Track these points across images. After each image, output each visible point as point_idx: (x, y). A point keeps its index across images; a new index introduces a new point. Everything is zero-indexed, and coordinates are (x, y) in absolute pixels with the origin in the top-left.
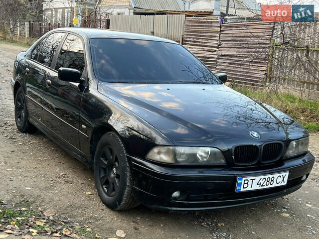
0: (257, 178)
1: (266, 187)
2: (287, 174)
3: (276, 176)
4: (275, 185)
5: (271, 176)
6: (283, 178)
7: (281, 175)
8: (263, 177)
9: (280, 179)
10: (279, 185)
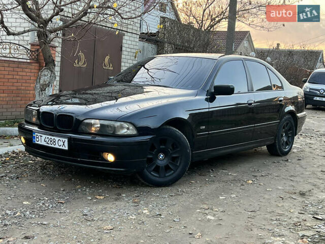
0: (44, 136)
1: (50, 145)
2: (66, 140)
3: (57, 139)
4: (57, 146)
5: (53, 138)
6: (64, 143)
7: (61, 139)
8: (47, 136)
9: (61, 143)
10: (61, 147)
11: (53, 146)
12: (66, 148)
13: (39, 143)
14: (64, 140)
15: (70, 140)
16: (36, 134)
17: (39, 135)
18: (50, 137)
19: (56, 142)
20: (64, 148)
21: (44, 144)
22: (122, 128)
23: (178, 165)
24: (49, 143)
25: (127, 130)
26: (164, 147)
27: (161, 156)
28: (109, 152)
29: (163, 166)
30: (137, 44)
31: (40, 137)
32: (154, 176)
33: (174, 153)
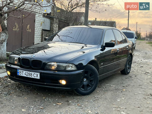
2: (39, 74)
3: (33, 73)
4: (33, 77)
6: (37, 75)
7: (35, 73)
11: (30, 77)
12: (39, 78)
15: (41, 74)
16: (19, 70)
21: (25, 76)
22: (69, 67)
23: (93, 84)
24: (28, 75)
25: (71, 68)
26: (86, 75)
27: (85, 80)
28: (62, 79)
29: (86, 84)
30: (42, 19)
31: (22, 72)
32: (82, 90)
33: (91, 78)
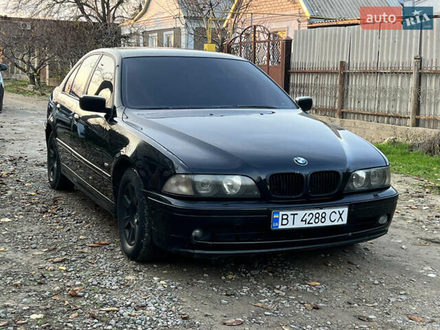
0: (301, 213)
1: (314, 225)
2: (346, 210)
3: (328, 211)
4: (328, 223)
5: (321, 211)
6: (341, 215)
7: (336, 210)
8: (308, 212)
9: (336, 216)
10: (335, 223)
11: (320, 224)
12: (345, 222)
13: (290, 226)
14: (341, 210)
16: (281, 213)
17: (289, 213)
18: (314, 212)
19: (327, 217)
20: (340, 223)
24: (311, 222)
31: (291, 217)
